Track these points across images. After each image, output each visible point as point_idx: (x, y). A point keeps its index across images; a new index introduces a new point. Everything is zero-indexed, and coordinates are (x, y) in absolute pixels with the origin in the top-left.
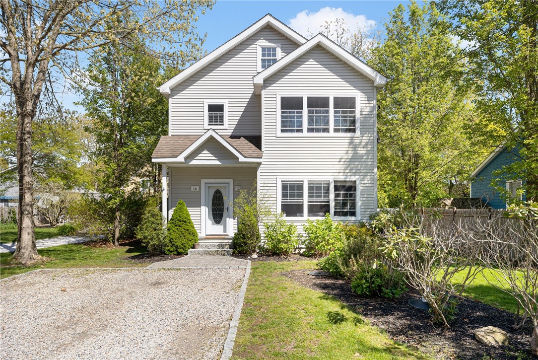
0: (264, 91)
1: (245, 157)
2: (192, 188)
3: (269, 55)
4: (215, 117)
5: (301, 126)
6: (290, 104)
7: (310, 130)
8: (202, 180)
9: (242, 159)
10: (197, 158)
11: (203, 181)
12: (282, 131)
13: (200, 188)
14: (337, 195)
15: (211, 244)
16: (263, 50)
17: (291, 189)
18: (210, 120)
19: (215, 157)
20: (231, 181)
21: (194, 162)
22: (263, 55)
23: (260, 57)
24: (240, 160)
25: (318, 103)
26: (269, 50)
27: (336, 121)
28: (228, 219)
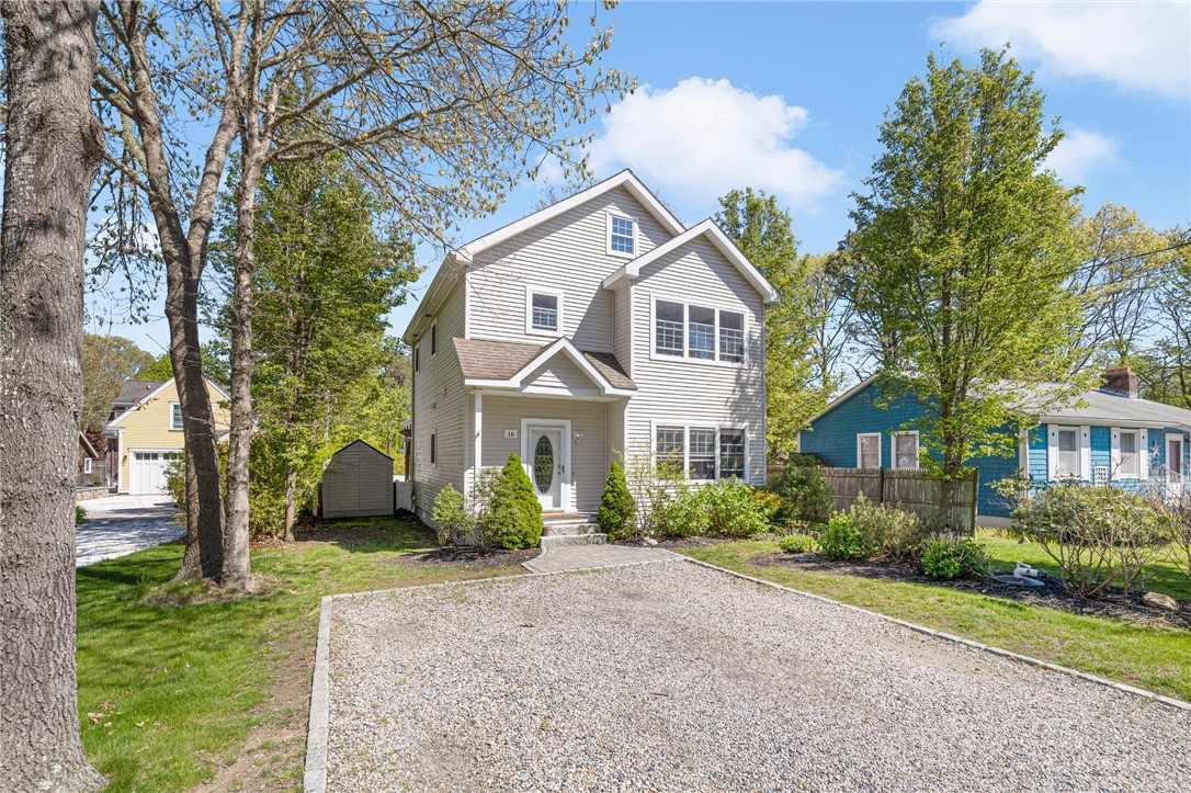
0: (634, 287)
1: (615, 387)
2: (506, 432)
3: (622, 232)
4: (542, 315)
5: (681, 346)
6: (669, 313)
7: (692, 354)
8: (523, 420)
9: (609, 390)
10: (535, 383)
11: (525, 422)
12: (658, 351)
13: (520, 433)
14: (723, 449)
15: (568, 526)
16: (615, 221)
17: (669, 438)
18: (536, 320)
19: (563, 382)
20: (568, 423)
21: (529, 390)
22: (615, 230)
23: (610, 232)
24: (606, 392)
25: (702, 316)
26: (622, 222)
27: (722, 346)
28: (563, 485)
